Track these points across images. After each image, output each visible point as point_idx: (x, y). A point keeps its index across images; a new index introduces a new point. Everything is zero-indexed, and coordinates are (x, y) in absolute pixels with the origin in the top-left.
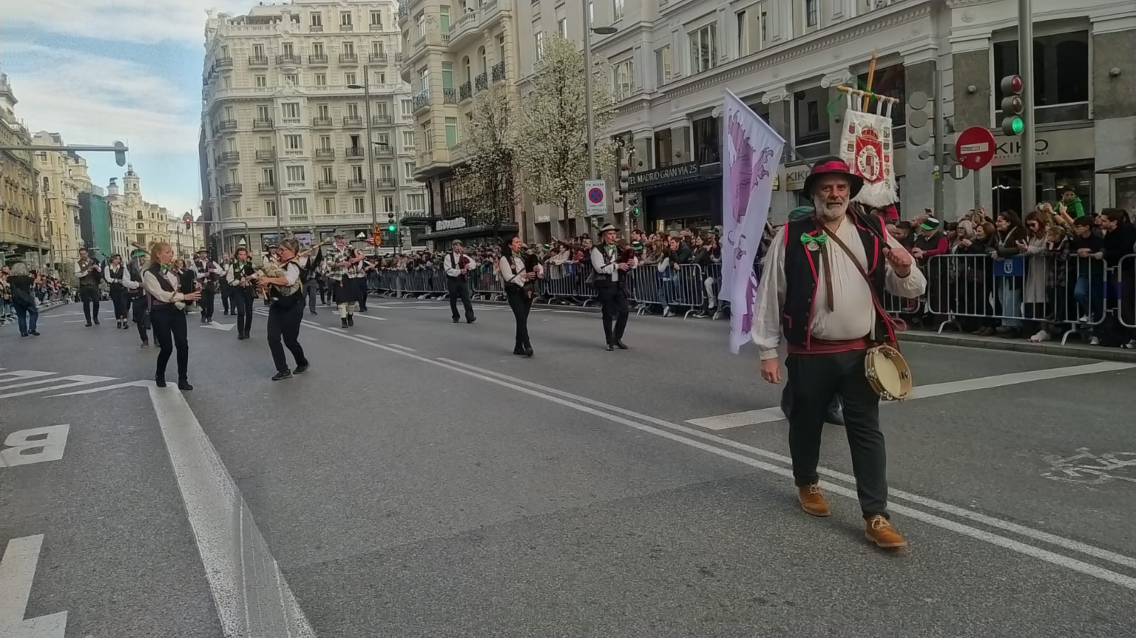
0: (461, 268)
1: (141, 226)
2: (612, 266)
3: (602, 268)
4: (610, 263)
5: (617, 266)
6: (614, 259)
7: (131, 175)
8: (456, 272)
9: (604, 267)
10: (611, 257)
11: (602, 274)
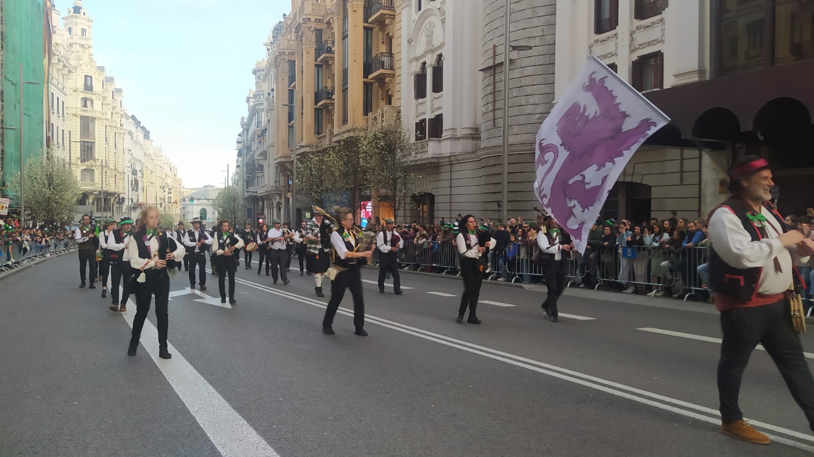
0: (392, 246)
1: (89, 103)
2: (556, 247)
3: (548, 248)
4: (554, 245)
5: (561, 246)
6: (557, 241)
7: (79, 13)
8: (386, 248)
9: (549, 247)
10: (555, 239)
11: (548, 254)
